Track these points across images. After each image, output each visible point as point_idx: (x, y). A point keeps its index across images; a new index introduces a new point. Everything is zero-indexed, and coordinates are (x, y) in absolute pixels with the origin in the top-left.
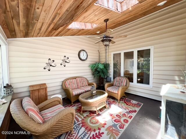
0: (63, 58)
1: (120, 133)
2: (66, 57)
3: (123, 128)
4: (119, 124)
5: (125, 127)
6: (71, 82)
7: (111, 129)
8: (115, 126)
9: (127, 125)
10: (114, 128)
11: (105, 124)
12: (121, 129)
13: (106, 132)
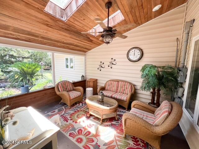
0: (110, 60)
1: (65, 132)
2: (113, 59)
3: (70, 136)
4: (76, 133)
5: (71, 138)
6: (112, 84)
7: (70, 127)
8: (74, 129)
9: (74, 140)
10: (71, 128)
11: (76, 122)
12: (68, 134)
13: (68, 123)
